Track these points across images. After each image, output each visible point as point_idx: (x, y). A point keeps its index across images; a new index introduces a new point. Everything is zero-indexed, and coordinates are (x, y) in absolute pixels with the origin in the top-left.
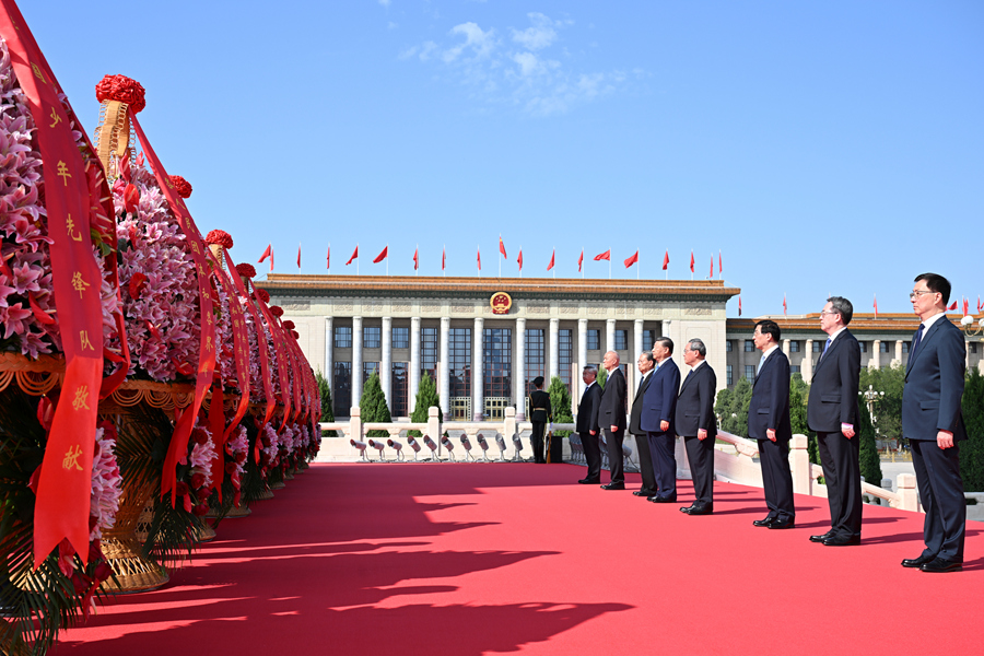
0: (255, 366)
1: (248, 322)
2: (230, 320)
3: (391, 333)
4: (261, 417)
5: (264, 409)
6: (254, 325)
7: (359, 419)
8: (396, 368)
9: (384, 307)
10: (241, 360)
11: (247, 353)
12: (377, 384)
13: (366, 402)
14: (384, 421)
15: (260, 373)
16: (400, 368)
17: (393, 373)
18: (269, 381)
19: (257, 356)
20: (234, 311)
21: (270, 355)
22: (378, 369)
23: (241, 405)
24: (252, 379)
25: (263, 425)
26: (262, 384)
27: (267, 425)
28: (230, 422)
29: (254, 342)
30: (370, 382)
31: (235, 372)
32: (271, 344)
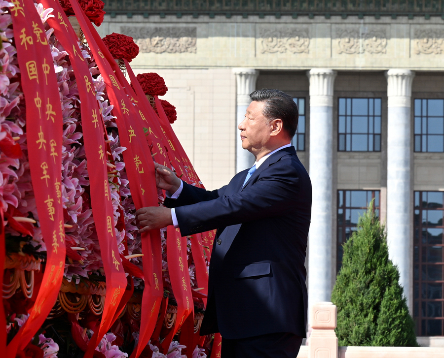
0: (74, 184)
1: (58, 69)
2: (15, 62)
3: (412, 114)
4: (90, 319)
5: (96, 298)
6: (72, 77)
7: (332, 336)
8: (425, 206)
9: (393, 42)
10: (44, 167)
11: (58, 149)
12: (378, 246)
13: (349, 294)
14: (397, 344)
15: (87, 205)
16: (435, 206)
17: (417, 219)
18: (110, 224)
19: (78, 159)
20: (25, 39)
21: (110, 158)
22: (376, 208)
23: (45, 284)
24: (68, 220)
25: (95, 340)
26: (94, 233)
27: (105, 341)
28: (16, 329)
29: (72, 122)
30: (360, 239)
31: (28, 196)
32: (110, 130)
